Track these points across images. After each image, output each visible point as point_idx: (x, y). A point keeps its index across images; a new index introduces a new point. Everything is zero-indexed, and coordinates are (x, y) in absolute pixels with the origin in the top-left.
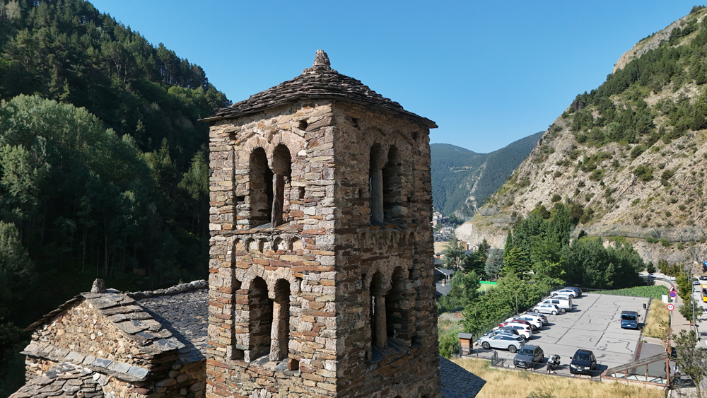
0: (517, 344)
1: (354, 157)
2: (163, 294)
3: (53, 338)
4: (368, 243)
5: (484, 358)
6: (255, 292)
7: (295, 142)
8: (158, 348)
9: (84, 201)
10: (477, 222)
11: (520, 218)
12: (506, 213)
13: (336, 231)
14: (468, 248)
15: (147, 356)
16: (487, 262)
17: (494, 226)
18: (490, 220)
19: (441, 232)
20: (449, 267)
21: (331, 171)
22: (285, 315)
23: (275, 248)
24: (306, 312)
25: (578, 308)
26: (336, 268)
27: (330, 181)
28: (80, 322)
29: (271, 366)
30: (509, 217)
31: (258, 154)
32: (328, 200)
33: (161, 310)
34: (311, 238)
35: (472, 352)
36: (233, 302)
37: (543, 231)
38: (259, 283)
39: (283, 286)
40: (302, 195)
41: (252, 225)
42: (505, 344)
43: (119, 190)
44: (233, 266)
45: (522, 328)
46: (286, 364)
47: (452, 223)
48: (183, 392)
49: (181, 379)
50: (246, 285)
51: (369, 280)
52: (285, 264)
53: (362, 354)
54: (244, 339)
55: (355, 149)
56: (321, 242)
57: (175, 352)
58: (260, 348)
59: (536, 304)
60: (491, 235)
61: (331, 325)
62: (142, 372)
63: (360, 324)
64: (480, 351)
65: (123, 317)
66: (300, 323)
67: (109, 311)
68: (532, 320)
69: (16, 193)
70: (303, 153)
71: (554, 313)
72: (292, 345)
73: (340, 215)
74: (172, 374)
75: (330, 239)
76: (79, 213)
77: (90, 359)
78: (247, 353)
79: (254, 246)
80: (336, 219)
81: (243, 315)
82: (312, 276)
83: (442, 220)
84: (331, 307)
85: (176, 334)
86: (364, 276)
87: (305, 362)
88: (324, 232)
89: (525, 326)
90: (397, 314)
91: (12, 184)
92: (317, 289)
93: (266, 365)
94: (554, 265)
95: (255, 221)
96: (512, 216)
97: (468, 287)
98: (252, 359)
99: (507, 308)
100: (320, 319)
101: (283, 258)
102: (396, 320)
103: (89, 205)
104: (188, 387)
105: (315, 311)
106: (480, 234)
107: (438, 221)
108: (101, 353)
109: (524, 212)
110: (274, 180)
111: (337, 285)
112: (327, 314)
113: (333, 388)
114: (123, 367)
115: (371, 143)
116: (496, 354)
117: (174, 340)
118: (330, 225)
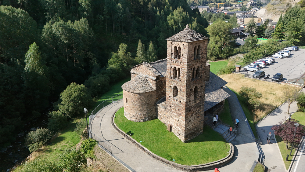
0: (257, 70)
1: (191, 50)
2: (155, 63)
3: (136, 70)
4: (193, 63)
5: (243, 74)
6: (174, 69)
7: (182, 47)
8: (157, 75)
9: (105, 8)
10: (268, 8)
11: (290, 7)
12: (284, 3)
13: (187, 63)
14: (261, 21)
15: (155, 76)
16: (267, 30)
17: (276, 10)
18: (275, 7)
19: (251, 11)
20: (249, 32)
21: (187, 54)
22: (179, 73)
23: (178, 63)
24: (182, 73)
25: (293, 56)
26: (187, 68)
27: (187, 55)
28: (142, 68)
29: (177, 80)
30: (285, 5)
31: (176, 47)
32: (187, 58)
33: (155, 66)
34: (183, 63)
35: (239, 71)
36: (171, 70)
37: (298, 15)
38: (175, 68)
39: (179, 69)
40: (182, 56)
41: (174, 58)
42: (253, 69)
43: (116, 3)
44: (171, 64)
45: (262, 64)
46: (179, 80)
47: (258, 5)
48: (161, 82)
49: (160, 80)
50: (173, 68)
51: (193, 69)
52: (179, 66)
53: (191, 80)
54: (172, 76)
55: (191, 49)
56: (185, 64)
57: (160, 76)
58: (175, 77)
59: (274, 54)
60: (274, 15)
61: (186, 76)
62: (155, 78)
63: (190, 76)
64: (243, 71)
65: (150, 69)
66: (181, 75)
67: (148, 67)
68: (268, 61)
69: (84, 6)
70: (183, 49)
71: (280, 58)
72: (180, 77)
73: (188, 60)
74: (159, 79)
75: (186, 64)
76: (104, 13)
77: (144, 75)
78: (173, 78)
79: (174, 62)
80: (187, 61)
81: (172, 72)
82: (183, 68)
83: (253, 4)
84: (186, 73)
85: (159, 72)
86: (192, 68)
87: (182, 80)
88: (185, 62)
89: (263, 63)
90: (198, 73)
91: (82, 3)
92: (184, 70)
93: (176, 80)
94: (297, 33)
95: (175, 58)
96: (287, 5)
97: (253, 43)
98: (174, 79)
99: (261, 55)
100: (184, 75)
101: (179, 65)
102: (198, 74)
103: (107, 10)
104: (161, 81)
105: (184, 74)
106: (268, 14)
107: (251, 5)
108: (146, 74)
109: (294, 3)
110: (178, 52)
111: (187, 70)
112: (185, 74)
113: (186, 84)
114: (151, 77)
115: (195, 46)
116: (247, 73)
117: (159, 73)
118: (187, 62)
